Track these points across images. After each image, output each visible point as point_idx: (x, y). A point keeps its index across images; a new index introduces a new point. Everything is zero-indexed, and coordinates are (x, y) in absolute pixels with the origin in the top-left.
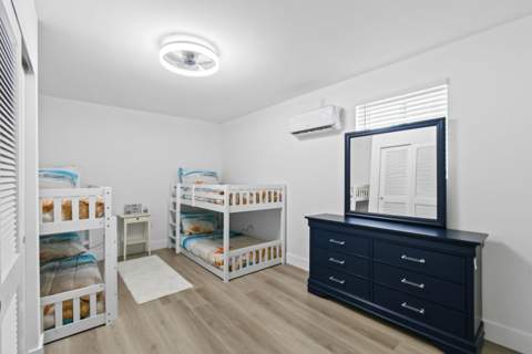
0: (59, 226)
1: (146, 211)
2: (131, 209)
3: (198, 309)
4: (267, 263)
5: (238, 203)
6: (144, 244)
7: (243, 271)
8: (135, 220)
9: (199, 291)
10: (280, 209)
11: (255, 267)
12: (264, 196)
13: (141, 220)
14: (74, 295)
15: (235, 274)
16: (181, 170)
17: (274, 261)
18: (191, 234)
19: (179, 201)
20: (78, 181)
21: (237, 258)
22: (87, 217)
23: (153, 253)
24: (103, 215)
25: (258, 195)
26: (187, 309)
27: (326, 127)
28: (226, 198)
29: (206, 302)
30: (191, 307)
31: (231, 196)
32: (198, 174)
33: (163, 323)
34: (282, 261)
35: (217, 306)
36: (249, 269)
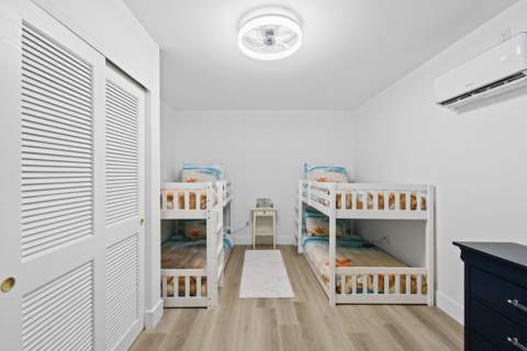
0: (177, 214)
1: (272, 206)
2: (261, 203)
3: (285, 327)
4: (396, 296)
5: (349, 207)
6: (272, 237)
7: (355, 298)
8: (261, 214)
9: (297, 304)
10: (424, 222)
11: (376, 297)
12: (392, 200)
13: (268, 214)
14: (187, 273)
15: (343, 297)
16: (306, 165)
17: (409, 298)
18: (313, 235)
19: (301, 199)
20: (221, 176)
21: (347, 278)
22: (195, 208)
23: (278, 247)
24: (205, 208)
25: (380, 197)
26: (274, 322)
27: (510, 78)
28: (332, 199)
29: (297, 323)
30: (279, 323)
31: (338, 197)
32: (322, 171)
33: (246, 329)
34: (429, 300)
35: (306, 333)
36: (365, 297)
